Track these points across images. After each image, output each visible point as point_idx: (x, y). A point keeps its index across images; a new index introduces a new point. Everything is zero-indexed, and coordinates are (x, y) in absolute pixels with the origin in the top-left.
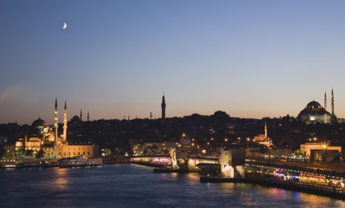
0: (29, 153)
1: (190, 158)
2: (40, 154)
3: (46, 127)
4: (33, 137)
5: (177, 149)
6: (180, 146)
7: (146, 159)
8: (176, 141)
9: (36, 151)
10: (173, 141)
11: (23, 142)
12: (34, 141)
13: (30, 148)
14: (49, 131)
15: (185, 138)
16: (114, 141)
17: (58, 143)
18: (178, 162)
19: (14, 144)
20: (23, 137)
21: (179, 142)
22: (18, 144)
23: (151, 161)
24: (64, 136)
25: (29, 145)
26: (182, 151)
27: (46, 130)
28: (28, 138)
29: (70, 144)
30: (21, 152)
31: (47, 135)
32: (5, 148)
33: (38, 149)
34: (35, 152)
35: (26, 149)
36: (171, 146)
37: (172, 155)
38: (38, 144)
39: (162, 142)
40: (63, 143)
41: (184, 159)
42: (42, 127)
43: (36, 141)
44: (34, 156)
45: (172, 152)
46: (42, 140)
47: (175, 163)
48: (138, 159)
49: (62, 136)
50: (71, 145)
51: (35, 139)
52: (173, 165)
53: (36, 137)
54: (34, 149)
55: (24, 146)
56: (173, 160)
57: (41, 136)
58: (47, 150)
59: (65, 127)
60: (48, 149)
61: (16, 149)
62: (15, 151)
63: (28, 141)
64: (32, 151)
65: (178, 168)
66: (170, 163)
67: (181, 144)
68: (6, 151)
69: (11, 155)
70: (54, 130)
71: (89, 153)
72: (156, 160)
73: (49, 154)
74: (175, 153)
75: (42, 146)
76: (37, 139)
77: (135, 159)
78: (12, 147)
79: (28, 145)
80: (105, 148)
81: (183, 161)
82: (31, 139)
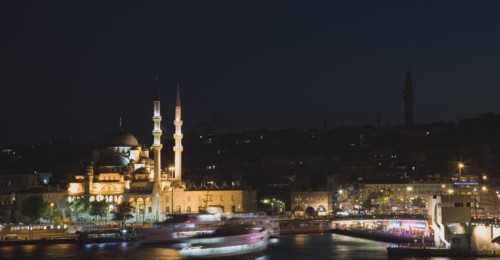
0: (98, 208)
1: (478, 221)
2: (124, 210)
3: (134, 148)
4: (107, 171)
5: (445, 198)
6: (451, 191)
7: (370, 224)
8: (442, 180)
9: (113, 203)
10: (433, 180)
11: (85, 183)
12: (110, 181)
13: (100, 198)
14: (142, 158)
15: (463, 173)
16: (292, 179)
17: (164, 184)
18: (448, 232)
19: (65, 187)
20: (84, 172)
21: (449, 182)
22: (75, 188)
23: (380, 228)
24: (177, 168)
25: (98, 190)
26: (457, 205)
27: (135, 155)
28: (97, 173)
29: (190, 188)
30: (81, 207)
31: (137, 166)
32: (46, 196)
33: (119, 200)
34: (111, 207)
35: (92, 199)
36: (429, 193)
37: (431, 213)
38: (119, 188)
39: (407, 182)
40: (174, 184)
41: (463, 225)
42: (126, 149)
43: (114, 181)
44: (110, 216)
45: (433, 205)
46: (126, 179)
47: (439, 235)
48: (348, 224)
49: (171, 169)
50: (192, 189)
51: (113, 176)
52: (437, 239)
53: (113, 171)
54: (110, 199)
55: (87, 193)
56: (434, 226)
57: (123, 170)
58: (138, 203)
59: (178, 149)
60: (140, 200)
61: (70, 200)
62: (69, 205)
63: (95, 181)
64: (104, 204)
65: (448, 245)
66: (427, 234)
67: (455, 187)
68: (47, 204)
69: (58, 214)
70: (152, 155)
71: (233, 208)
72: (392, 225)
73: (142, 211)
74: (439, 210)
75: (126, 193)
76: (116, 176)
77: (342, 223)
78: (59, 196)
79: (96, 191)
80: (269, 197)
81: (459, 230)
82: (102, 177)
